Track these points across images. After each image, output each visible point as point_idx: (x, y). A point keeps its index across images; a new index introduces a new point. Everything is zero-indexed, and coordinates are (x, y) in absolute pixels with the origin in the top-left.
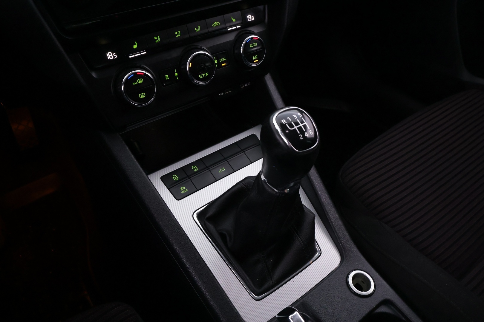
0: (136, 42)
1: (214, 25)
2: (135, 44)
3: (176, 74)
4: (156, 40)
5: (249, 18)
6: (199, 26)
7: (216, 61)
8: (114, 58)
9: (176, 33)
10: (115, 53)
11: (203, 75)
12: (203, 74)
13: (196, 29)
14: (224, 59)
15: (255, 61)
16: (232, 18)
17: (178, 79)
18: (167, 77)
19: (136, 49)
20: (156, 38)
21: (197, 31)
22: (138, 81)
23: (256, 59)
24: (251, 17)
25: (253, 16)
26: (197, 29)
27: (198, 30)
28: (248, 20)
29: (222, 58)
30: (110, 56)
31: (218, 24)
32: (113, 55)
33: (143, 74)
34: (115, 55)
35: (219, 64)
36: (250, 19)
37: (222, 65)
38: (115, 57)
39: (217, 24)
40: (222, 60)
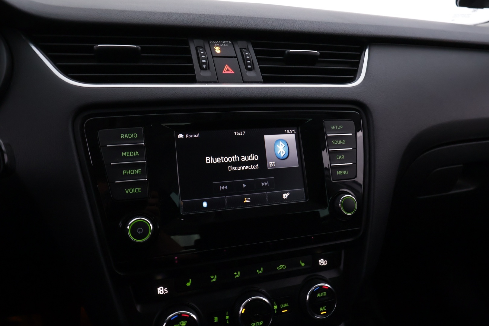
0: (190, 280)
1: (279, 268)
2: (189, 282)
3: (227, 317)
4: (212, 279)
5: (322, 262)
6: (262, 268)
7: (275, 307)
8: (164, 293)
9: (235, 273)
10: (166, 289)
11: (256, 324)
13: (258, 271)
14: (286, 305)
15: (322, 313)
16: (301, 262)
17: (228, 322)
18: (216, 319)
19: (189, 286)
20: (212, 277)
21: (259, 273)
23: (324, 311)
24: (324, 262)
25: (326, 261)
26: (260, 270)
27: (261, 272)
28: (320, 264)
29: (284, 303)
30: (161, 290)
31: (284, 267)
32: (164, 290)
33: (188, 315)
34: (166, 290)
35: (279, 309)
36: (322, 264)
37: (283, 311)
38: (166, 293)
39: (283, 267)
40: (284, 306)
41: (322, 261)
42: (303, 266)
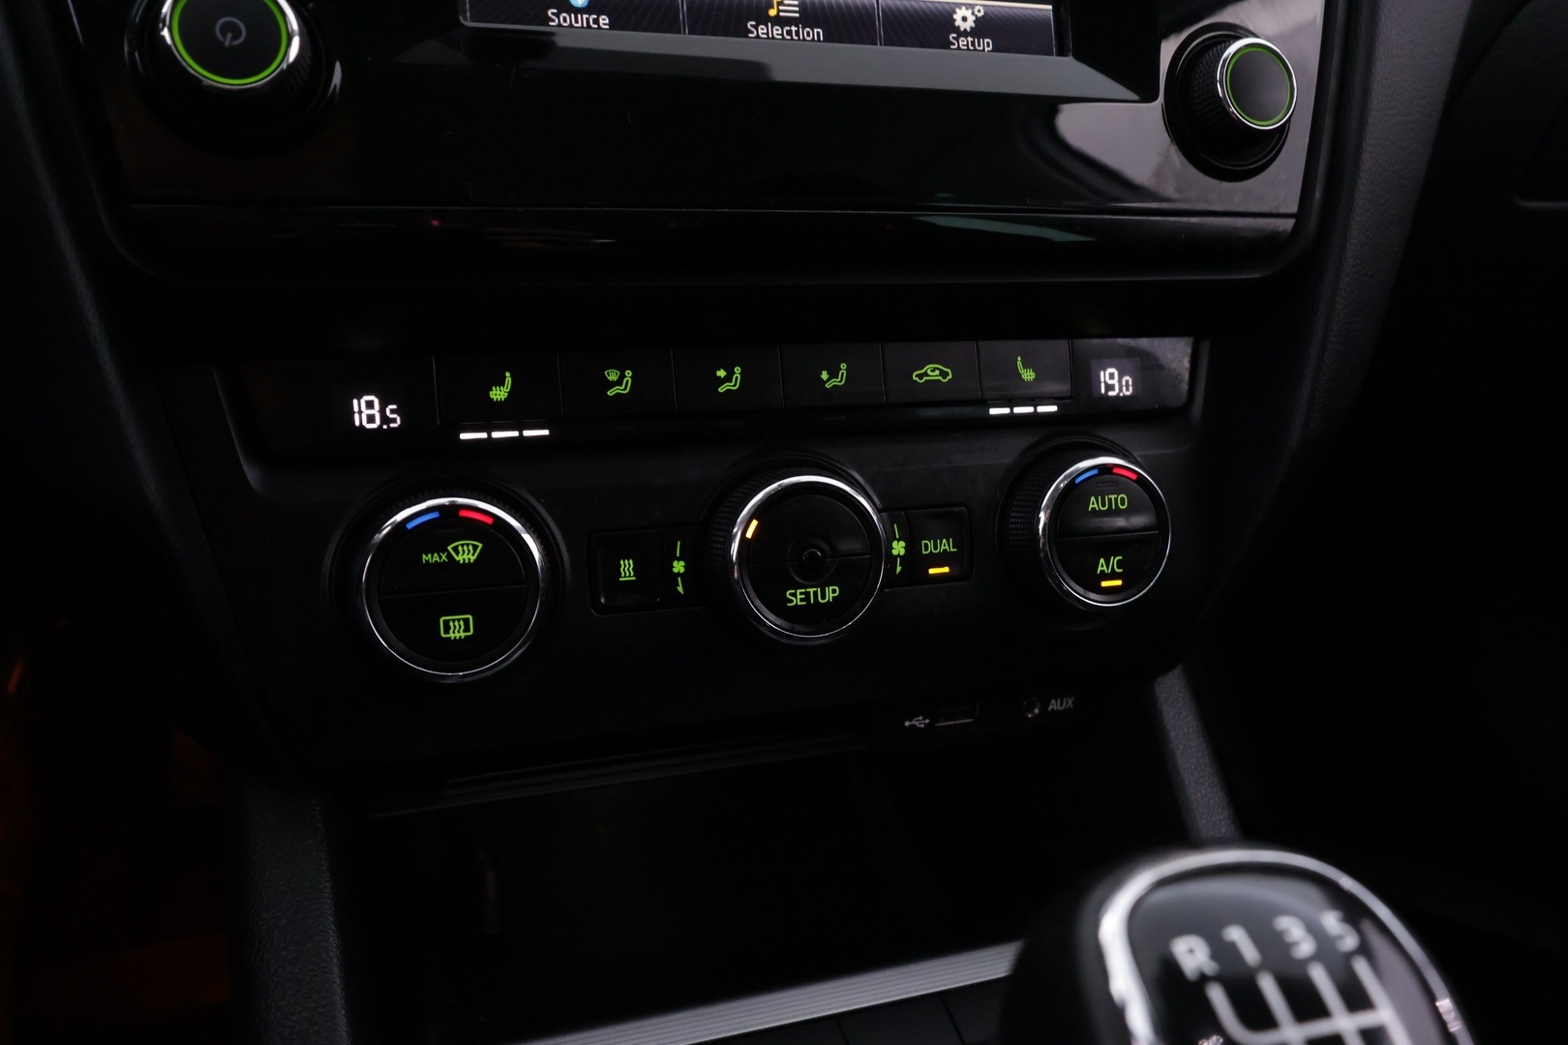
0: (508, 374)
2: (502, 383)
3: (679, 567)
4: (612, 384)
5: (1110, 382)
6: (843, 366)
7: (899, 548)
8: (385, 427)
9: (721, 373)
10: (394, 407)
11: (807, 594)
12: (812, 590)
13: (825, 376)
14: (946, 546)
15: (1104, 584)
16: (1019, 363)
17: (680, 589)
18: (627, 569)
19: (499, 403)
20: (612, 376)
21: (828, 386)
22: (456, 549)
23: (1113, 576)
24: (1120, 381)
25: (1128, 379)
26: (833, 375)
27: (835, 382)
28: (1103, 391)
29: (935, 538)
30: (367, 412)
31: (944, 374)
32: (382, 411)
33: (489, 521)
34: (392, 411)
35: (916, 560)
36: (1109, 387)
37: (932, 571)
38: (392, 425)
39: (937, 372)
40: (936, 548)
41: (1112, 376)
42: (1028, 383)
